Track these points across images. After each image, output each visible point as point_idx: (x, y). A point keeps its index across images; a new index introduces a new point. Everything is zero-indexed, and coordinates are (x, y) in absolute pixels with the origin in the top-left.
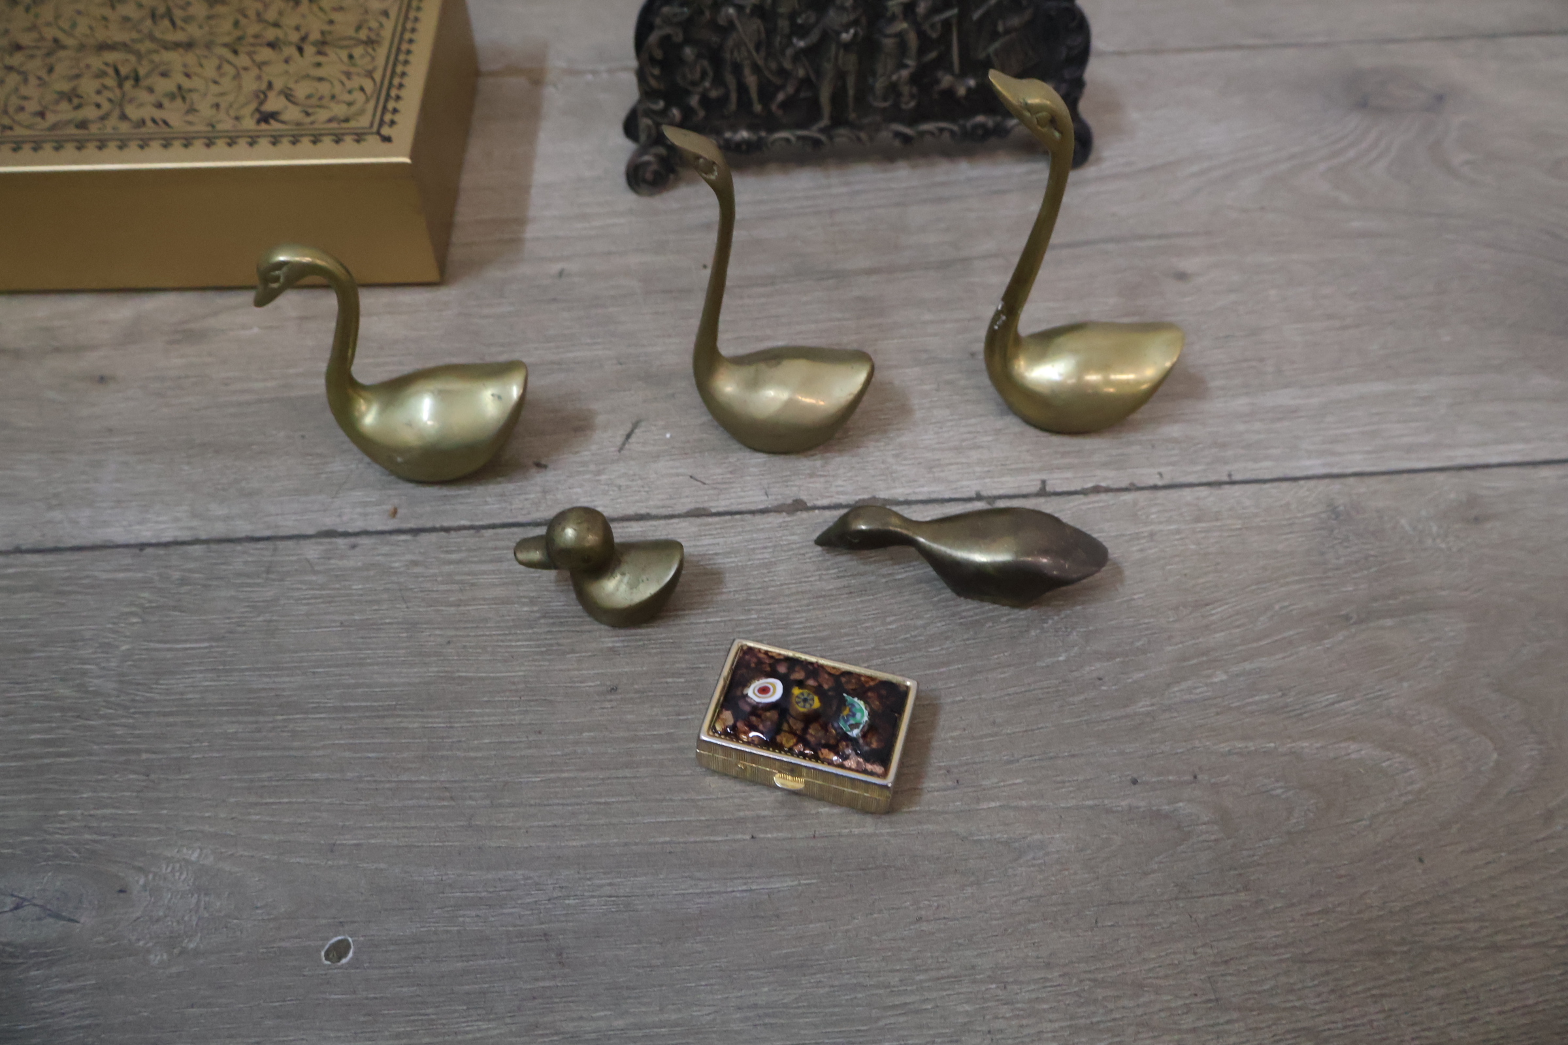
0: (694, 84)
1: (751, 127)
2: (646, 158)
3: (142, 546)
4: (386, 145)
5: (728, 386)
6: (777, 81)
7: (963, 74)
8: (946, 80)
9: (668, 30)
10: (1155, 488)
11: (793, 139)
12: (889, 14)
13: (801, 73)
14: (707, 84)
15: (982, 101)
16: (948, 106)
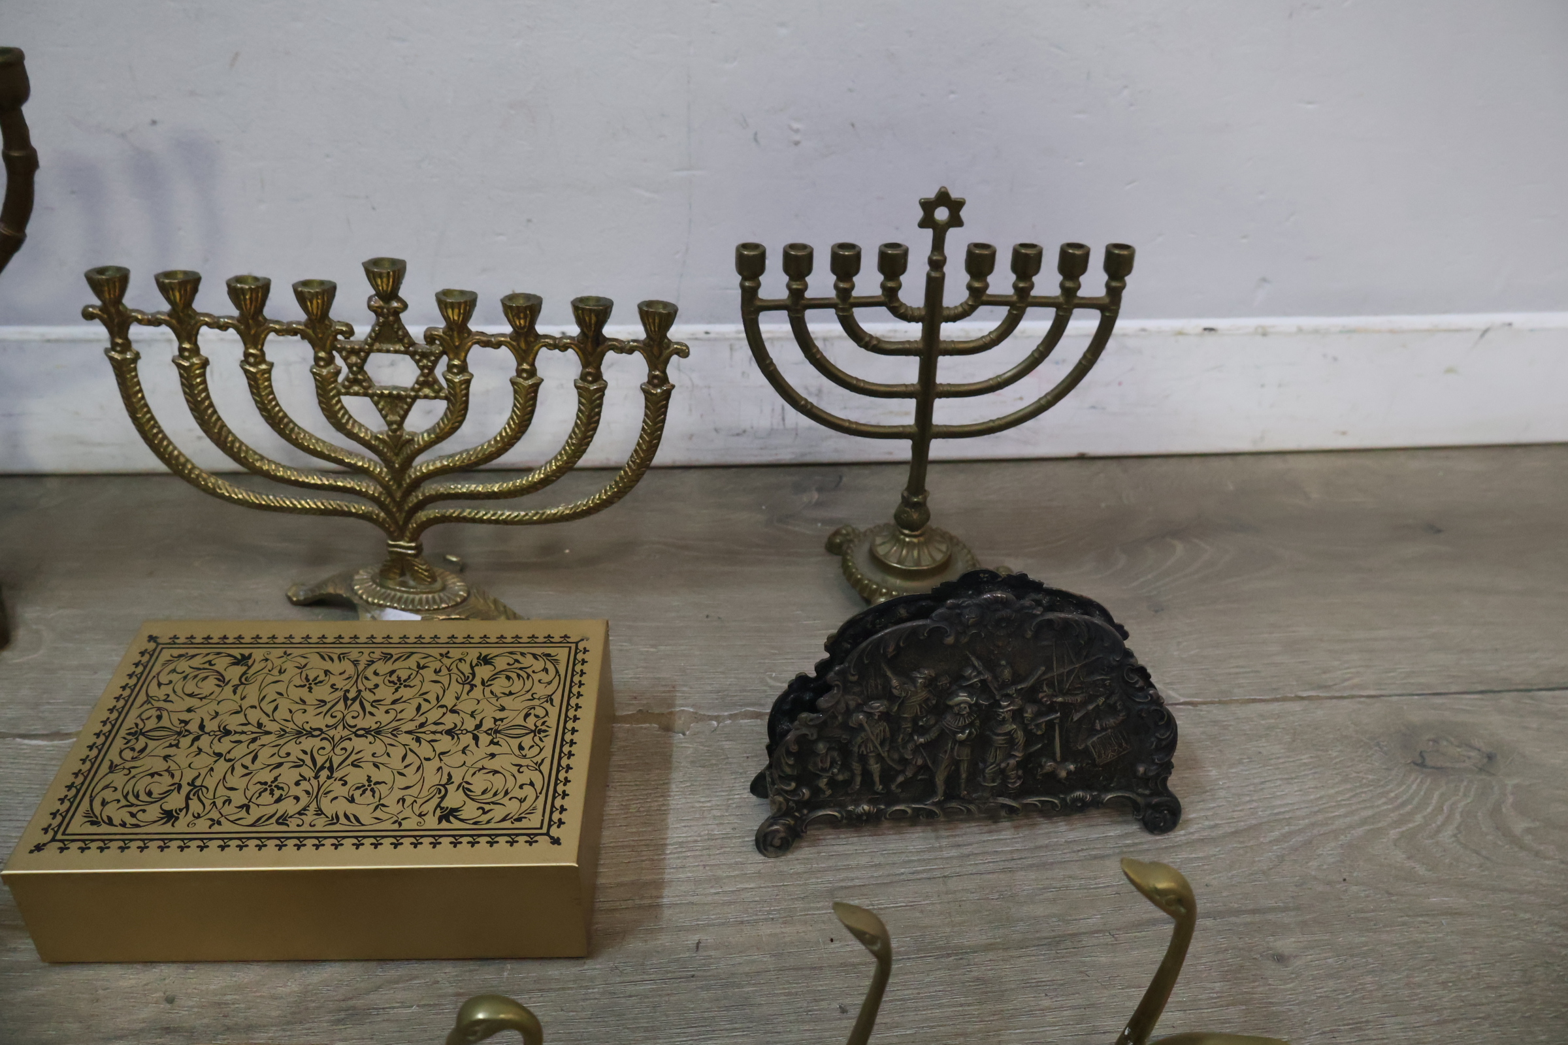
0: (824, 770)
1: (870, 802)
2: (776, 828)
4: (555, 847)
6: (898, 768)
7: (1064, 759)
8: (1049, 765)
9: (804, 731)
11: (909, 811)
12: (1000, 718)
13: (920, 762)
14: (835, 771)
15: (1080, 780)
16: (1051, 784)
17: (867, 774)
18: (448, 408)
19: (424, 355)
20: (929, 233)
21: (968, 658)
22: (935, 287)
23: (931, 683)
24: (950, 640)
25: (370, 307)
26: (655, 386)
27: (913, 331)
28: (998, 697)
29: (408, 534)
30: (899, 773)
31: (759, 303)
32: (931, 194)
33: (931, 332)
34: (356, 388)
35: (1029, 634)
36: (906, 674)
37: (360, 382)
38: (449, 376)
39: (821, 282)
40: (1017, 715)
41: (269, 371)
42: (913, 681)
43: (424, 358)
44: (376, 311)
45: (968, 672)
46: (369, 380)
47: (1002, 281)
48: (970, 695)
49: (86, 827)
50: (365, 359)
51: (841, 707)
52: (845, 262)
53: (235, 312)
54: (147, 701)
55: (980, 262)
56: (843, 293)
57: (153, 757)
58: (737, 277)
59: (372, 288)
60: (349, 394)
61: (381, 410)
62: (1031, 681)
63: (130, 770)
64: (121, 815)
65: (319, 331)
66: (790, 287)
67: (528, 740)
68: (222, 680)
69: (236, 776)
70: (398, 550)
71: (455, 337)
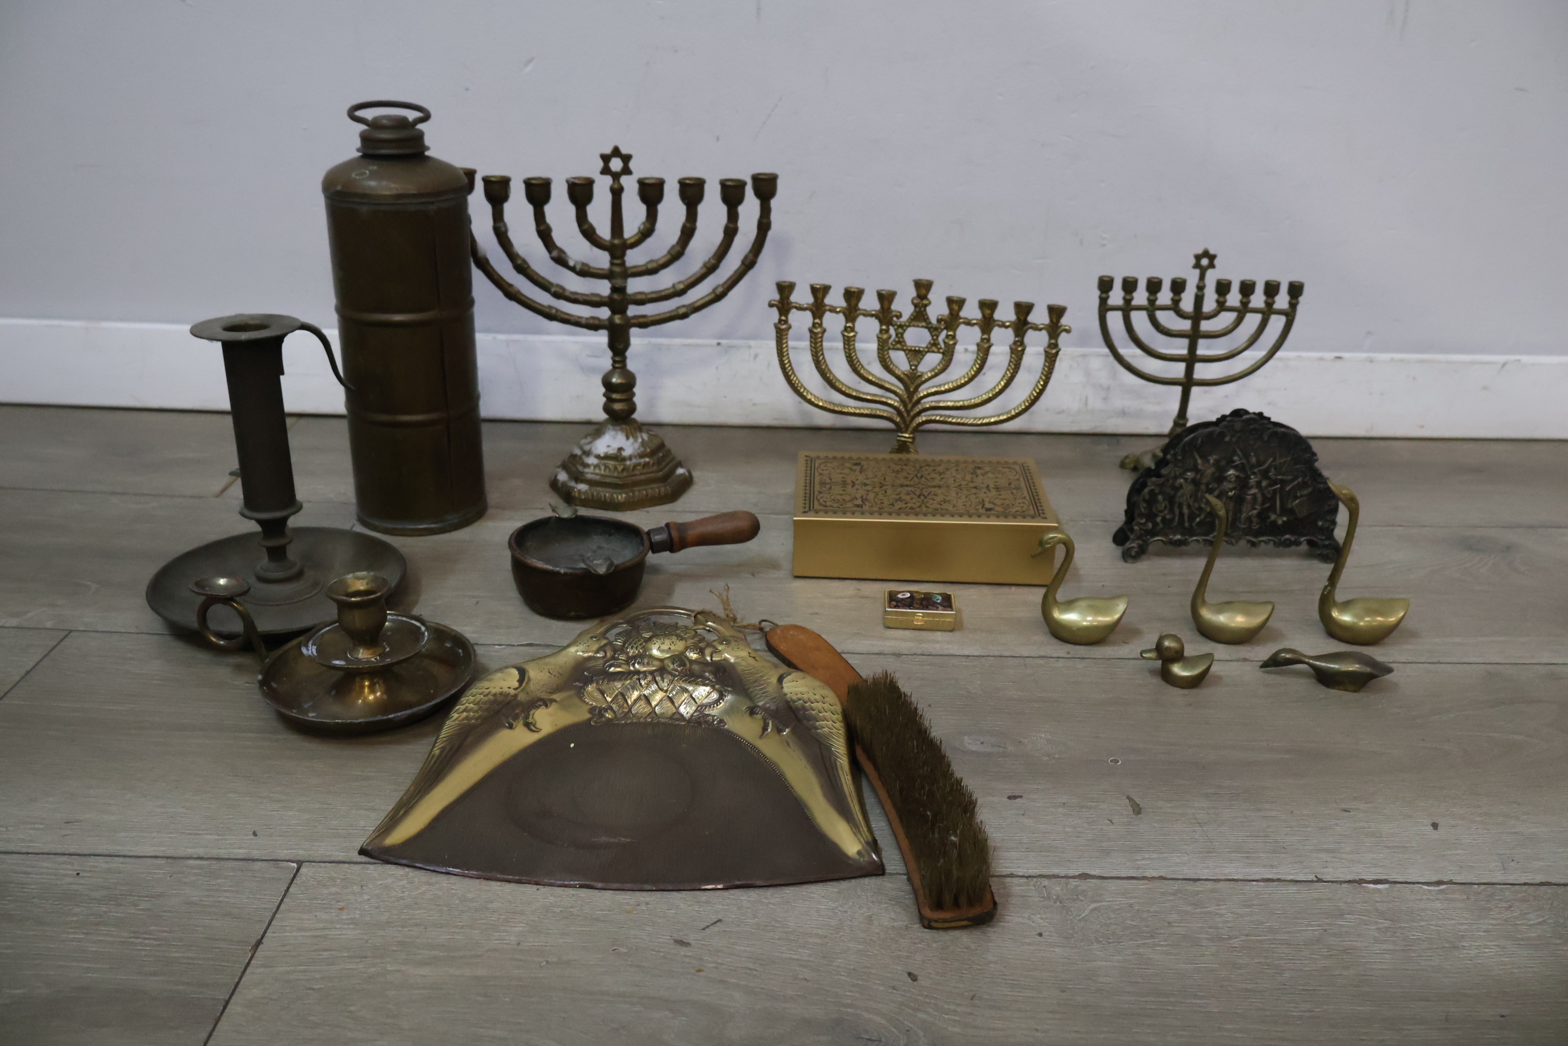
0: (1161, 511)
1: (1182, 534)
2: (1133, 547)
3: (968, 656)
4: (1045, 520)
5: (1207, 614)
6: (1197, 513)
7: (1281, 515)
9: (1153, 487)
10: (1404, 663)
11: (1201, 540)
12: (1250, 485)
14: (1166, 512)
15: (1288, 528)
16: (1273, 530)
17: (1181, 515)
18: (943, 358)
19: (936, 329)
20: (1197, 272)
21: (1235, 451)
22: (1199, 300)
23: (1217, 462)
24: (1227, 439)
25: (913, 303)
26: (1052, 349)
27: (1186, 325)
28: (1249, 473)
29: (910, 429)
31: (1108, 307)
32: (1200, 251)
33: (1196, 326)
34: (899, 346)
35: (1266, 438)
36: (1204, 457)
37: (900, 343)
38: (947, 341)
39: (1140, 297)
40: (1258, 484)
41: (854, 336)
42: (1208, 461)
43: (934, 330)
44: (916, 306)
45: (1235, 458)
46: (904, 342)
47: (1234, 298)
48: (1237, 471)
49: (822, 508)
50: (905, 331)
51: (1172, 475)
52: (1154, 286)
53: (844, 304)
54: (821, 474)
55: (1223, 288)
56: (1152, 302)
57: (837, 490)
58: (1098, 293)
59: (913, 293)
60: (894, 349)
61: (908, 358)
62: (1266, 466)
63: (829, 493)
64: (835, 505)
65: (885, 315)
66: (1124, 299)
67: (1015, 491)
68: (851, 469)
69: (880, 496)
70: (903, 439)
71: (952, 321)
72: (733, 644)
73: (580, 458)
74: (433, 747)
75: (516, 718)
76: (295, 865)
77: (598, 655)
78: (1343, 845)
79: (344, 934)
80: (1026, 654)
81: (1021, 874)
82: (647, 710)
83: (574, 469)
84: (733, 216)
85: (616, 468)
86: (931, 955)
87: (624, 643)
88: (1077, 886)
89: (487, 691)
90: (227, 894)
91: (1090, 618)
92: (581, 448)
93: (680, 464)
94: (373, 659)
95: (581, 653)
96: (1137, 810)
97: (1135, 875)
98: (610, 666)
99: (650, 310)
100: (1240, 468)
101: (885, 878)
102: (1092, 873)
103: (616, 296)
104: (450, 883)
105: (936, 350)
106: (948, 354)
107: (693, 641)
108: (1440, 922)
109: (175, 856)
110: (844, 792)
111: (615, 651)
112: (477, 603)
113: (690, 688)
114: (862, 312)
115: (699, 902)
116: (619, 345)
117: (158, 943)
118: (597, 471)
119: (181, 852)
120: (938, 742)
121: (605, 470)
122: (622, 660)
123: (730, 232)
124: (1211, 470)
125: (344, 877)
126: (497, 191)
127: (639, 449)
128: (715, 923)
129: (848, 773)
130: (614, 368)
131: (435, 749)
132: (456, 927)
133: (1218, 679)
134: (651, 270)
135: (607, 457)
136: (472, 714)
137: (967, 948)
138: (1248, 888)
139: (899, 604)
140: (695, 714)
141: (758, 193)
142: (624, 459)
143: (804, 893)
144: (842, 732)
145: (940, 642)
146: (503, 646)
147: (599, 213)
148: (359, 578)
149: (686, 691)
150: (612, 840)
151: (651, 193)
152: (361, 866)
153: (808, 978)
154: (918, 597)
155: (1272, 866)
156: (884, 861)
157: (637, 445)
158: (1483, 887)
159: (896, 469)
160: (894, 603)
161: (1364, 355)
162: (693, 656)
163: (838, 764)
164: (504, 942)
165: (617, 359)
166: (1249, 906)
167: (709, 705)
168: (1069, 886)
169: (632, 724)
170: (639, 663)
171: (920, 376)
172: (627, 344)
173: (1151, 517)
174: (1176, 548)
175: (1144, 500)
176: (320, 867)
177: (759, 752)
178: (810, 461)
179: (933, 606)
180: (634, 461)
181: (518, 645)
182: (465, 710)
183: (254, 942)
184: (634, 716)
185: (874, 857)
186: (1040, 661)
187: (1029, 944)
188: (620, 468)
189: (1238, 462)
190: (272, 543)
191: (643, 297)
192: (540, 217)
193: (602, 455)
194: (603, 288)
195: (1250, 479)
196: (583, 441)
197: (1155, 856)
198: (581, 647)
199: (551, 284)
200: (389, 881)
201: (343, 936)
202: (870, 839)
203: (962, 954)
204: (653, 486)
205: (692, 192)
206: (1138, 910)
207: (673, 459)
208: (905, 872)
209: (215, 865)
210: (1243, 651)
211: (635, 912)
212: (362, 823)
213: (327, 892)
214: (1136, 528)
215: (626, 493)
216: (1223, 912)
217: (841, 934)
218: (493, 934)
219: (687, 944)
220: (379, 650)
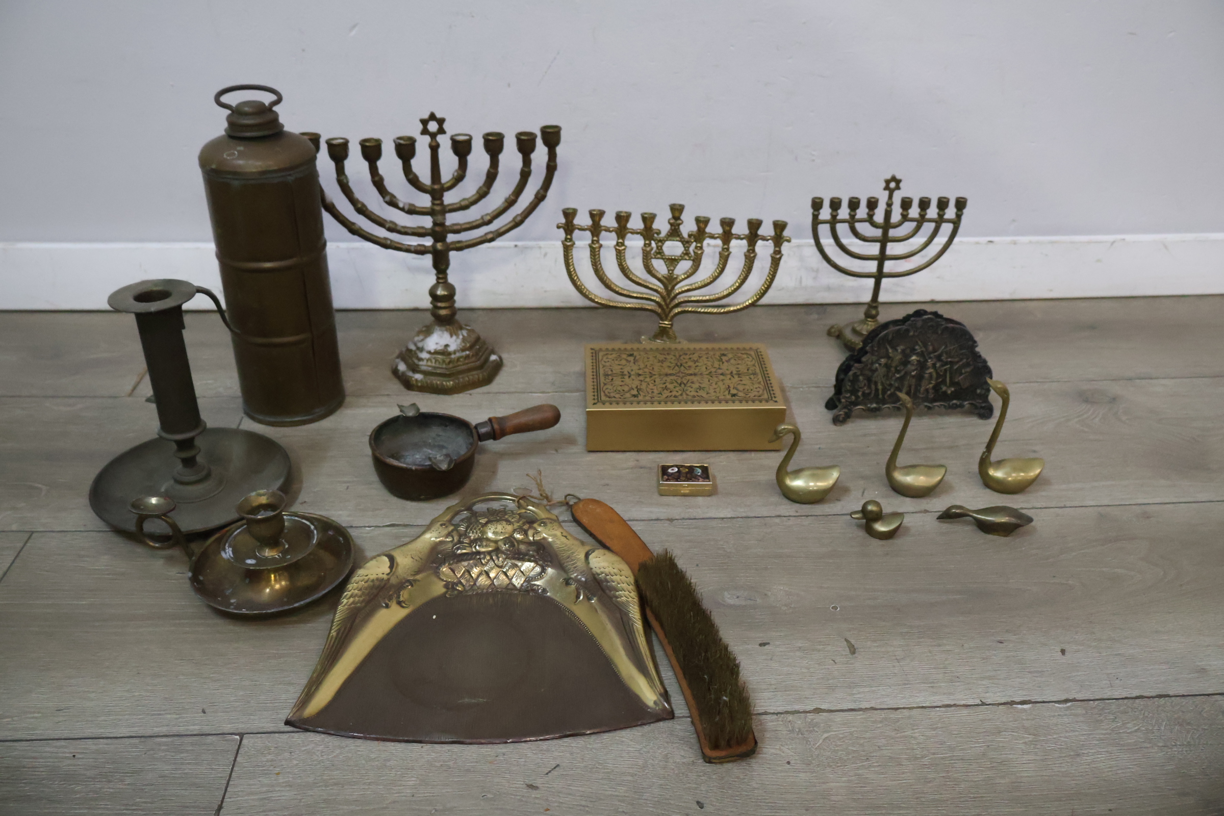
0: (861, 388)
1: (877, 403)
2: (841, 413)
3: (723, 518)
4: (777, 402)
5: (898, 476)
6: (888, 387)
7: (950, 387)
9: (856, 370)
10: (1040, 508)
11: (891, 407)
12: (928, 367)
13: (897, 385)
14: (865, 388)
15: (956, 395)
16: (944, 397)
17: (877, 390)
18: (693, 264)
19: (687, 242)
20: (887, 192)
21: (917, 342)
22: (888, 214)
23: (903, 351)
24: (911, 334)
25: (669, 223)
26: (777, 254)
28: (927, 358)
29: (669, 318)
30: (890, 390)
31: (819, 221)
32: (889, 177)
33: (885, 233)
34: (659, 256)
35: (940, 332)
36: (894, 348)
37: (660, 253)
38: (696, 251)
39: (844, 212)
40: (934, 365)
41: (624, 249)
42: (897, 350)
43: (686, 243)
44: (671, 225)
45: (917, 347)
46: (663, 252)
47: (914, 212)
48: (917, 356)
49: (608, 399)
50: (663, 244)
51: (870, 361)
52: (854, 204)
53: (616, 225)
54: (604, 366)
55: (906, 204)
56: (852, 217)
57: (617, 381)
58: (811, 211)
59: (670, 215)
60: (655, 258)
61: (666, 265)
62: (940, 352)
63: (612, 385)
64: (617, 396)
65: (648, 232)
66: (831, 214)
67: (752, 376)
68: (627, 361)
69: (651, 386)
70: (664, 325)
71: (700, 235)
72: (549, 525)
73: (416, 353)
74: (331, 630)
75: (390, 599)
76: (238, 737)
77: (447, 539)
78: (999, 672)
79: (283, 796)
80: (765, 514)
81: (772, 711)
82: (488, 582)
83: (410, 361)
84: (527, 162)
85: (444, 361)
86: (712, 785)
87: (467, 528)
88: (812, 720)
89: (366, 578)
90: (190, 767)
91: (812, 484)
92: (415, 344)
93: (493, 352)
94: (277, 556)
95: (434, 539)
96: (853, 650)
97: (852, 708)
98: (458, 549)
99: (465, 236)
100: (921, 354)
101: (675, 721)
102: (823, 707)
103: (437, 229)
104: (357, 746)
105: (688, 258)
106: (697, 262)
107: (518, 524)
108: (1067, 734)
109: (146, 735)
110: (641, 652)
111: (460, 536)
112: (348, 488)
113: (520, 564)
114: (630, 231)
115: (541, 750)
116: (441, 264)
117: (145, 813)
118: (429, 363)
119: (149, 732)
120: (709, 613)
121: (435, 363)
122: (466, 543)
123: (525, 175)
124: (899, 357)
125: (276, 746)
126: (339, 152)
127: (461, 344)
128: (555, 768)
129: (643, 635)
130: (438, 283)
131: (332, 631)
132: (364, 784)
133: (907, 529)
134: (463, 207)
135: (436, 352)
136: (357, 599)
137: (738, 778)
138: (933, 713)
139: (670, 478)
140: (524, 585)
141: (546, 142)
142: (449, 354)
143: (617, 738)
144: (636, 600)
145: (703, 507)
146: (372, 528)
147: (421, 164)
148: (260, 495)
149: (516, 566)
150: (473, 701)
151: (462, 148)
152: (288, 735)
153: (625, 811)
154: (684, 471)
155: (950, 694)
156: (674, 707)
157: (459, 341)
158: (1096, 703)
159: (661, 359)
160: (666, 477)
161: (1009, 239)
162: (518, 536)
163: (635, 628)
164: (402, 794)
165: (440, 276)
166: (934, 729)
167: (535, 578)
168: (807, 719)
169: (477, 594)
170: (479, 546)
171: (676, 278)
172: (447, 265)
173: (854, 392)
174: (873, 413)
175: (850, 381)
176: (258, 738)
177: (575, 615)
178: (595, 353)
179: (695, 478)
180: (458, 355)
181: (384, 526)
182: (351, 596)
183: (216, 807)
184: (479, 588)
185: (666, 705)
186: (777, 520)
187: (781, 771)
188: (447, 360)
189: (919, 351)
190: (184, 455)
191: (459, 227)
192: (374, 170)
193: (432, 351)
194: (427, 222)
195: (928, 362)
196: (416, 339)
197: (867, 689)
198: (435, 534)
199: (385, 221)
200: (311, 746)
201: (283, 798)
202: (662, 691)
203: (734, 783)
204: (474, 373)
205: (494, 144)
206: (857, 737)
207: (487, 348)
208: (689, 715)
209: (177, 741)
210: (924, 504)
211: (495, 762)
212: (284, 696)
213: (265, 760)
214: (843, 400)
215: (453, 380)
216: (917, 735)
217: (647, 771)
218: (393, 788)
219: (536, 788)
220: (281, 548)
